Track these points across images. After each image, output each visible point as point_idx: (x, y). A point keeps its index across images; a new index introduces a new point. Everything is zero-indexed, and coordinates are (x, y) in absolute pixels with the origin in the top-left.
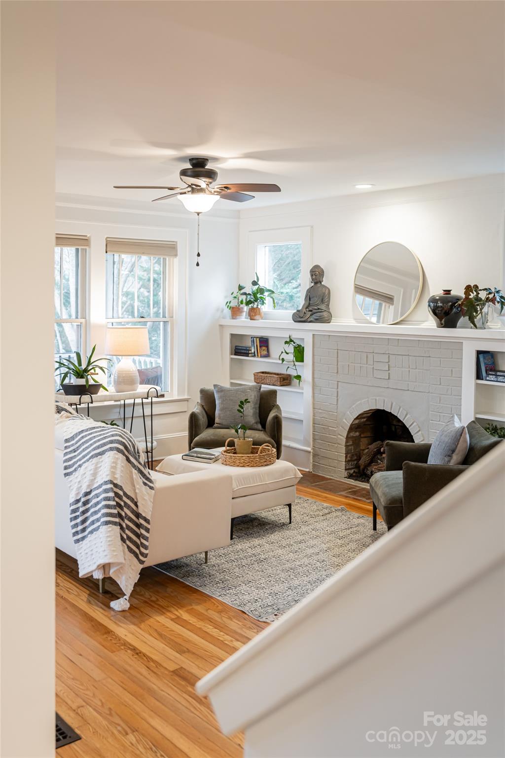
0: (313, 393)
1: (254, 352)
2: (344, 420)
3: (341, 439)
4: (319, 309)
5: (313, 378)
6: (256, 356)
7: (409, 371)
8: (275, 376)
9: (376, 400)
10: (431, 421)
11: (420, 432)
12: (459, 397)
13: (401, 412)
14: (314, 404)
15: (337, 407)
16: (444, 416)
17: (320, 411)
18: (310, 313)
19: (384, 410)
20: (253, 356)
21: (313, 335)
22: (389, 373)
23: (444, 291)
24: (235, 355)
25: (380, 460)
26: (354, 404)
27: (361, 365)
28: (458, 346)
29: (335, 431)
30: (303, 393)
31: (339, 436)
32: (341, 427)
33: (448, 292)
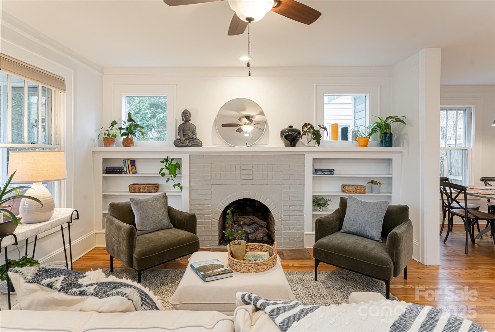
0: (190, 194)
1: (127, 170)
2: (217, 209)
3: (215, 221)
4: (193, 138)
5: (190, 184)
6: (128, 173)
7: (268, 173)
8: (151, 186)
9: (243, 193)
10: (283, 201)
11: (276, 208)
12: (303, 185)
13: (262, 198)
14: (190, 201)
15: (211, 201)
16: (292, 197)
17: (196, 205)
18: (188, 141)
19: (249, 198)
20: (126, 174)
21: (190, 155)
22: (253, 176)
23: (289, 126)
24: (106, 174)
25: (233, 229)
26: (225, 198)
27: (231, 173)
28: (301, 157)
29: (210, 217)
30: (181, 195)
31: (213, 220)
32: (214, 214)
33: (291, 127)
